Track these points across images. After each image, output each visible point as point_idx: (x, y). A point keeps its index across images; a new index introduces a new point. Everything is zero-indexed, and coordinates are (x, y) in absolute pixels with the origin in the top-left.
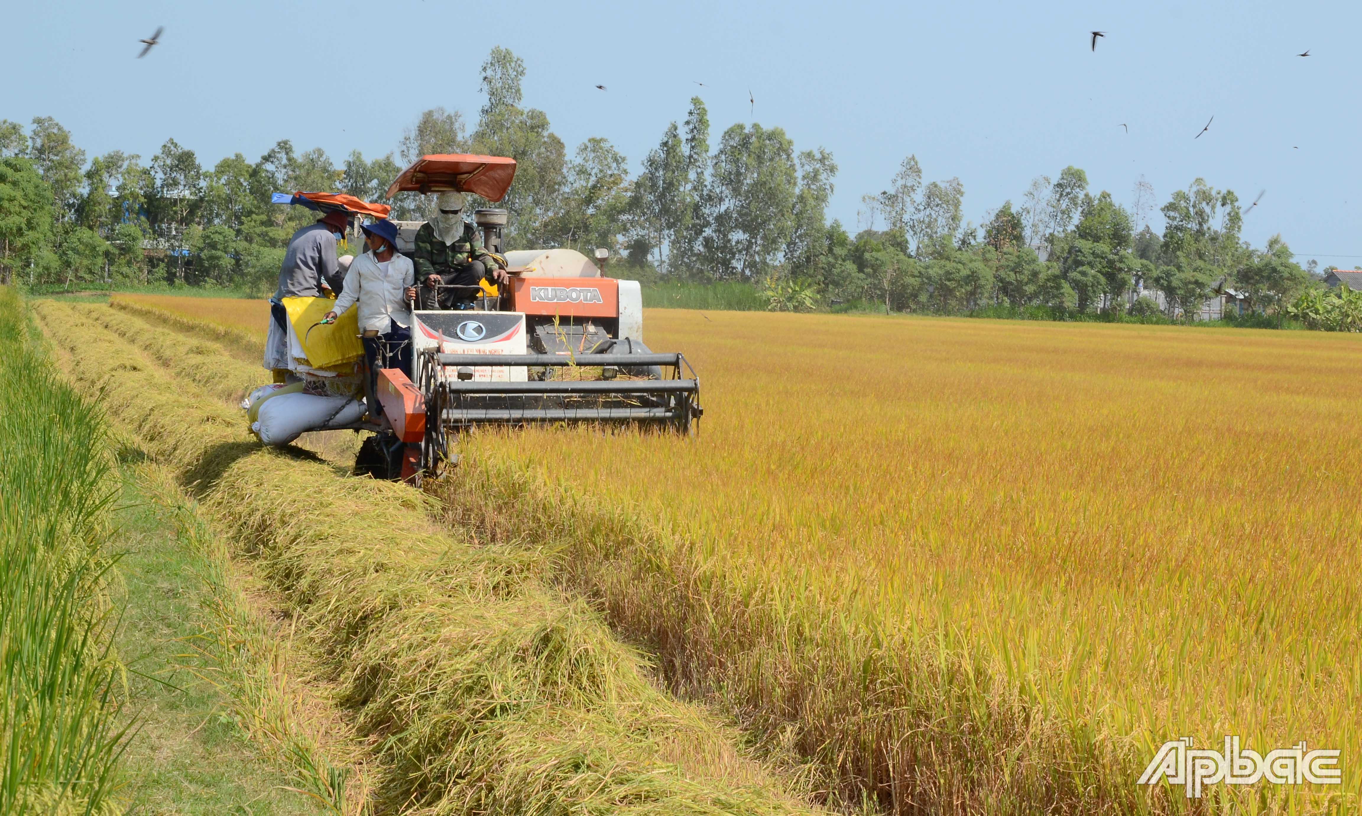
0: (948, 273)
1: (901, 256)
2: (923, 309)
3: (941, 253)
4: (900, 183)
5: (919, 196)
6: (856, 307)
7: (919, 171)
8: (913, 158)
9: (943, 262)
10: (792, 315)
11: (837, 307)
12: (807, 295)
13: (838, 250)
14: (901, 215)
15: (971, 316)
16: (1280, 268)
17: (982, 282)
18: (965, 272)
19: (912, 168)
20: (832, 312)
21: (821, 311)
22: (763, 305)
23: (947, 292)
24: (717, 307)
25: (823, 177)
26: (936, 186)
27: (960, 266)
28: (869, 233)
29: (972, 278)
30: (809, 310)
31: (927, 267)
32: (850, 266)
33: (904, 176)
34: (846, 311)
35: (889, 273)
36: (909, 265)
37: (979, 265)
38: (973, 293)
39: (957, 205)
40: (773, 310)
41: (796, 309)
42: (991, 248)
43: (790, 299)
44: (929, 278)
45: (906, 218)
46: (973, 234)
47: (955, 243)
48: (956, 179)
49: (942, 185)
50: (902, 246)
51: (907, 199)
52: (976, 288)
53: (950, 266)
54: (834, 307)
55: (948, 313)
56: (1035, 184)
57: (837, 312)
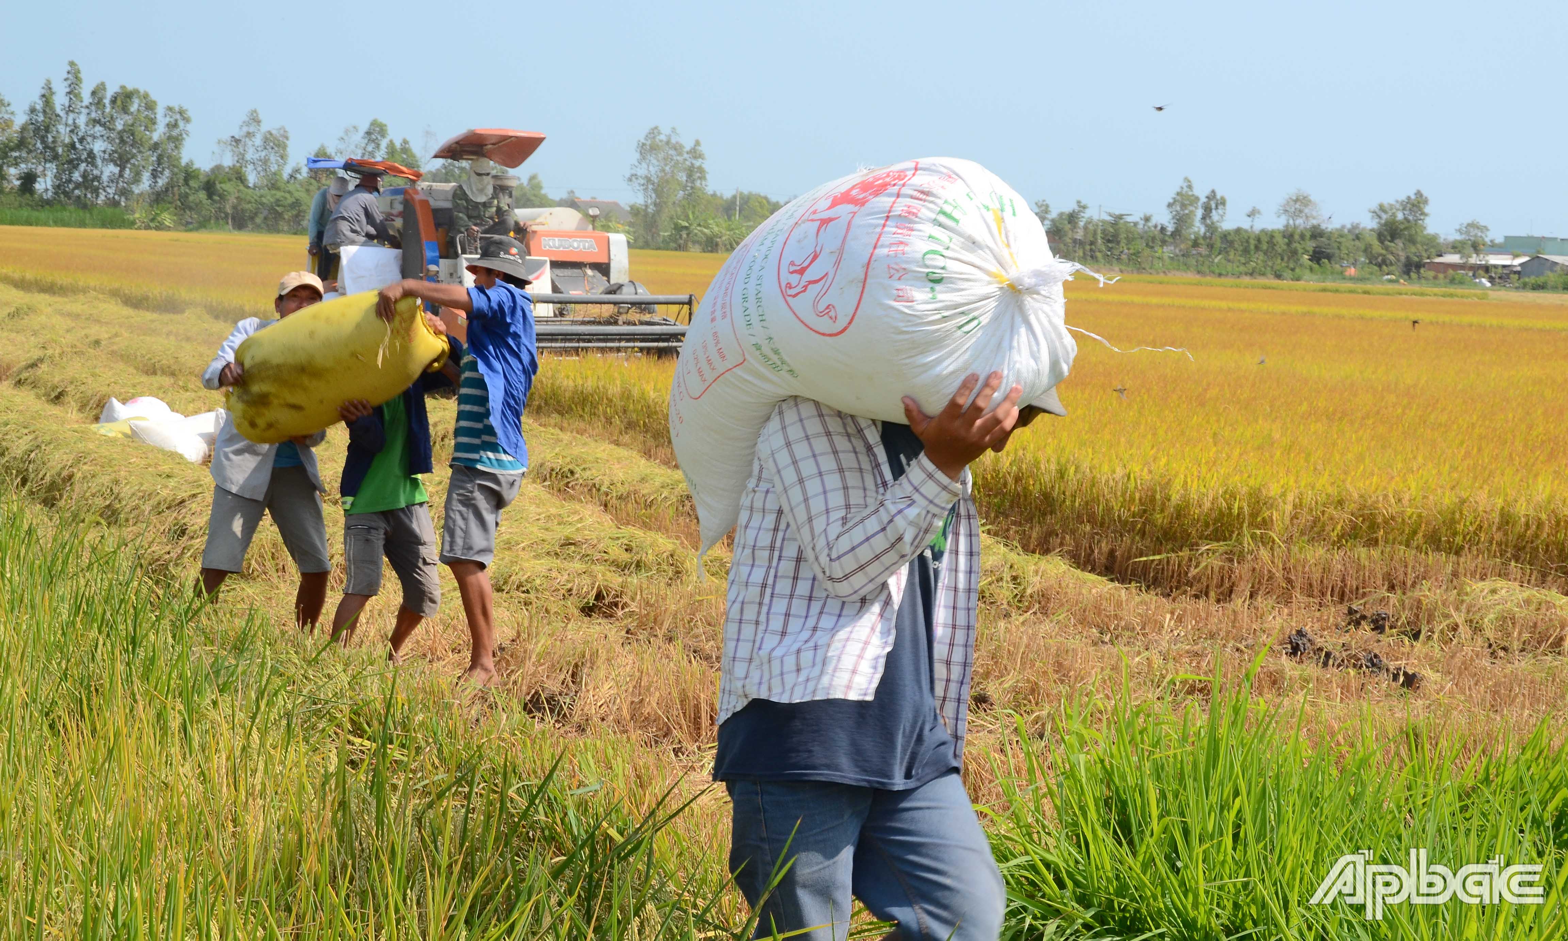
0: (278, 200)
1: (242, 187)
2: (257, 228)
3: (274, 185)
4: (245, 129)
5: (258, 141)
6: (205, 227)
7: (258, 122)
8: (255, 111)
9: (273, 192)
10: (153, 233)
11: (191, 226)
12: (167, 218)
13: (192, 183)
14: (243, 155)
15: (295, 234)
16: (533, 198)
17: (304, 207)
18: (290, 200)
19: (254, 119)
20: (186, 231)
21: (177, 230)
22: (131, 225)
23: (279, 216)
24: (94, 226)
25: (181, 124)
26: (271, 134)
27: (287, 195)
28: (218, 168)
29: (297, 204)
30: (168, 228)
31: (261, 196)
32: (202, 195)
33: (248, 124)
34: (197, 229)
35: (232, 200)
36: (247, 194)
37: (301, 195)
38: (297, 216)
39: (285, 147)
40: (139, 228)
41: (157, 228)
42: (313, 181)
43: (152, 220)
44: (262, 204)
45: (248, 157)
46: (297, 171)
47: (285, 176)
48: (282, 128)
49: (274, 132)
50: (241, 178)
51: (250, 143)
52: (300, 211)
53: (279, 194)
54: (187, 226)
55: (278, 231)
56: (347, 132)
57: (191, 230)
